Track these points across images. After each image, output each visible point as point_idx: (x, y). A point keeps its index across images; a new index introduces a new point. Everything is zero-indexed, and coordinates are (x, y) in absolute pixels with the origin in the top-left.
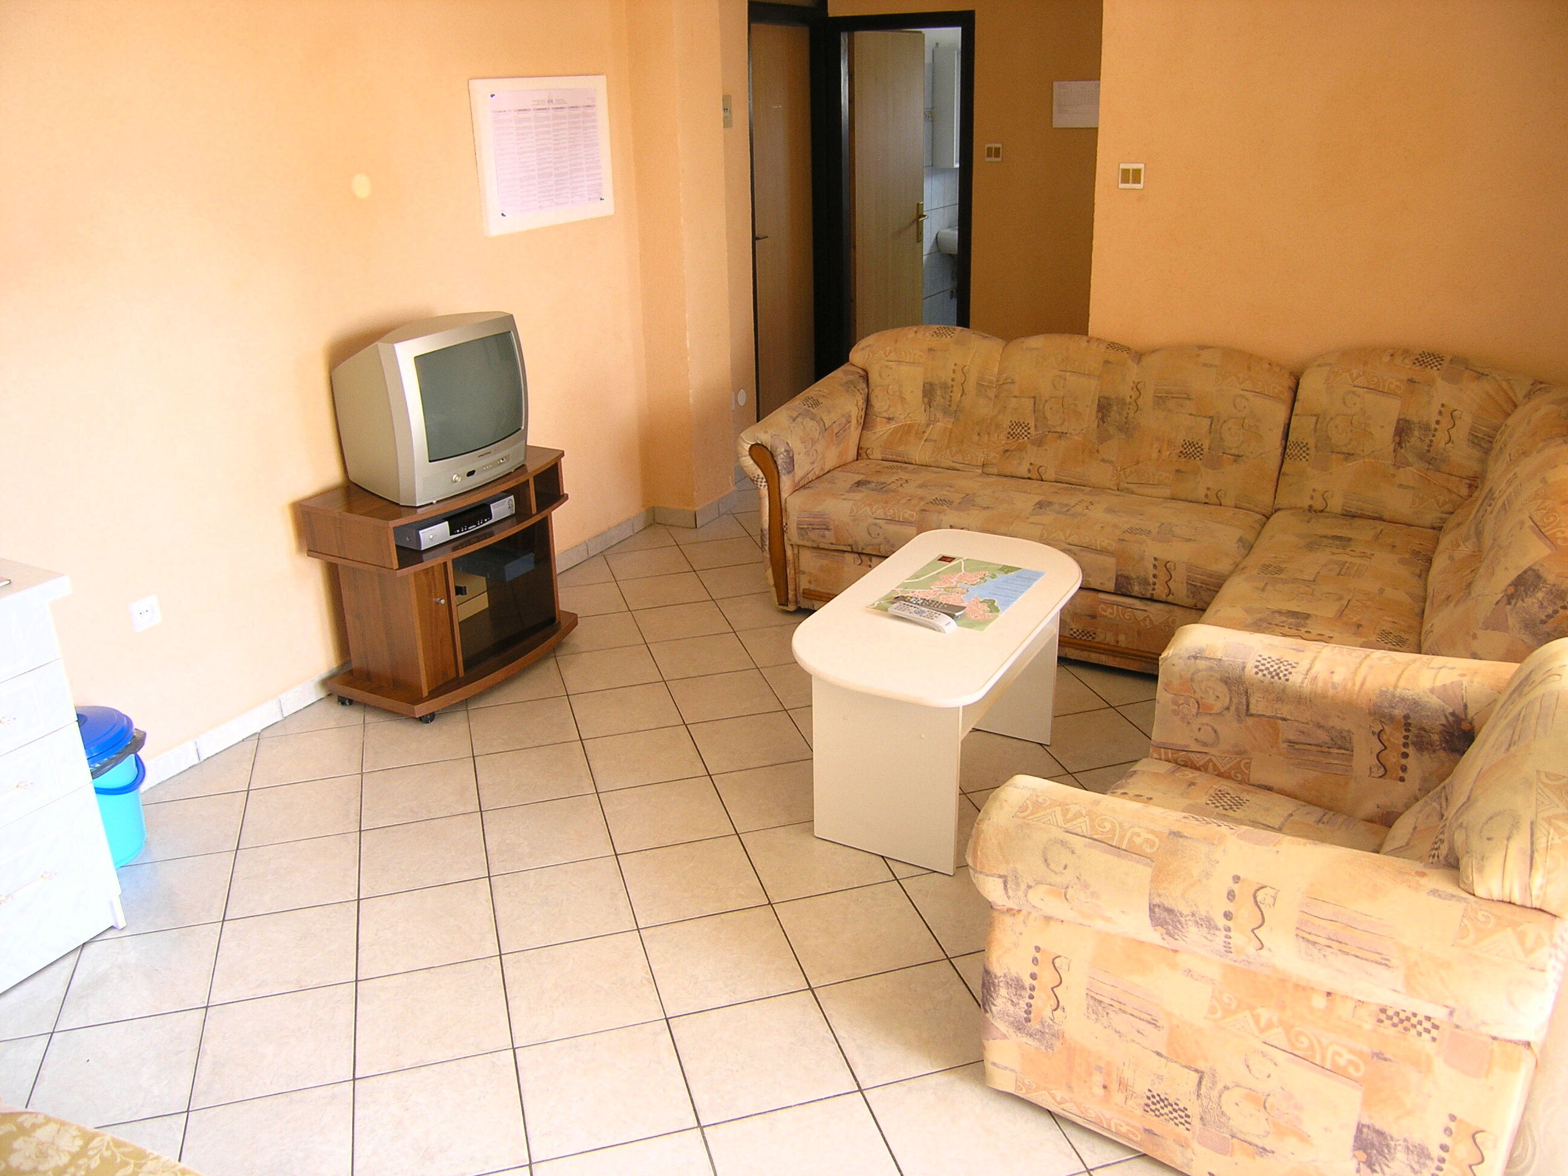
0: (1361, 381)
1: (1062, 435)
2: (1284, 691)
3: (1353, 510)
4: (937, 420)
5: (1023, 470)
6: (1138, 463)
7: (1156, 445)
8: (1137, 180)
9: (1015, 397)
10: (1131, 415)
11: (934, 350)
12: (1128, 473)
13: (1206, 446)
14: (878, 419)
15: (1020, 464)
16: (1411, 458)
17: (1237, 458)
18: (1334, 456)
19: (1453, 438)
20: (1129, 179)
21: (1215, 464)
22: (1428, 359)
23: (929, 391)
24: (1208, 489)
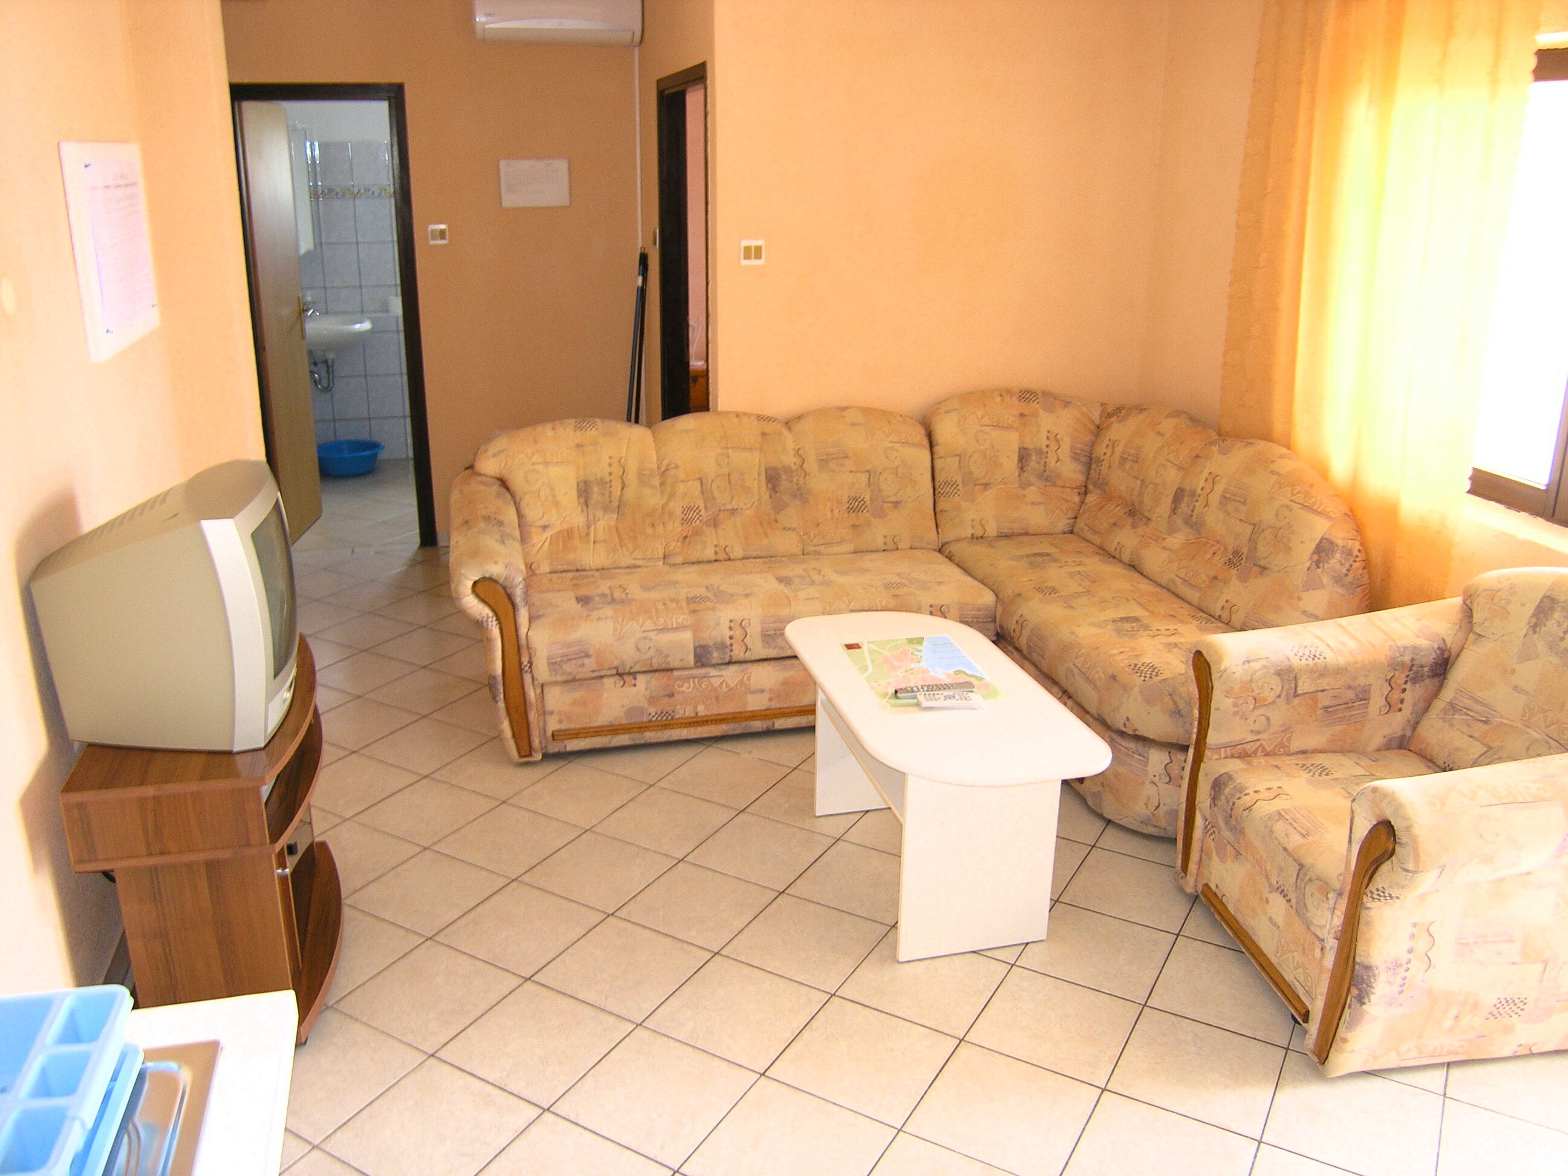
0: (986, 421)
1: (733, 512)
2: (1325, 667)
3: (1006, 531)
4: (596, 519)
5: (709, 554)
6: (818, 525)
7: (829, 505)
8: (758, 256)
9: (682, 481)
10: (802, 481)
11: (582, 446)
12: (812, 536)
13: (867, 499)
14: (533, 529)
15: (704, 548)
16: (1032, 479)
17: (896, 504)
18: (977, 488)
19: (1061, 457)
20: (751, 256)
21: (881, 514)
22: (1027, 395)
23: (584, 491)
24: (885, 537)
